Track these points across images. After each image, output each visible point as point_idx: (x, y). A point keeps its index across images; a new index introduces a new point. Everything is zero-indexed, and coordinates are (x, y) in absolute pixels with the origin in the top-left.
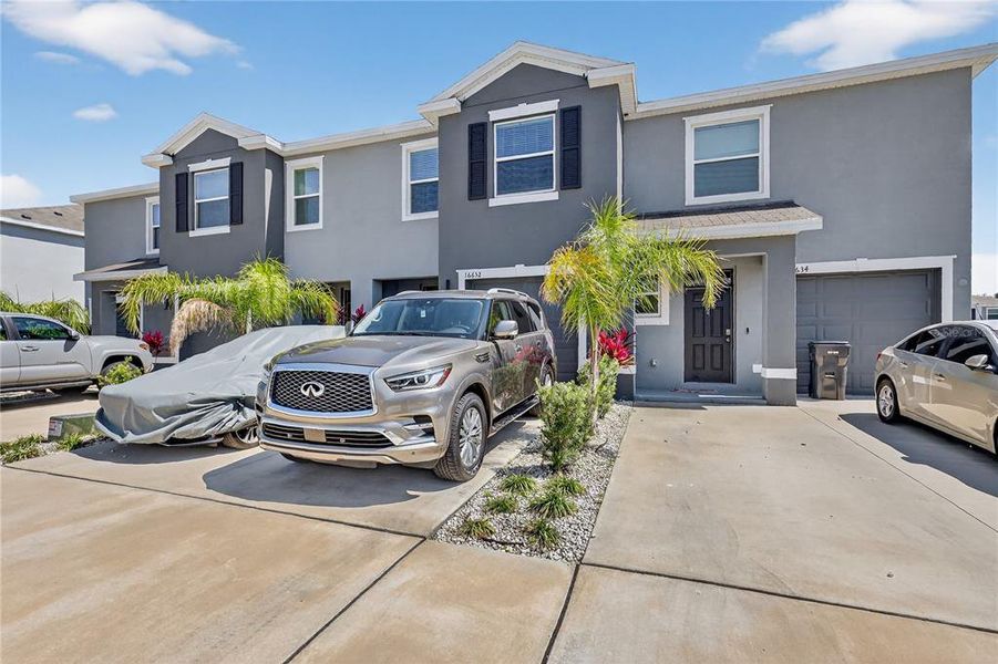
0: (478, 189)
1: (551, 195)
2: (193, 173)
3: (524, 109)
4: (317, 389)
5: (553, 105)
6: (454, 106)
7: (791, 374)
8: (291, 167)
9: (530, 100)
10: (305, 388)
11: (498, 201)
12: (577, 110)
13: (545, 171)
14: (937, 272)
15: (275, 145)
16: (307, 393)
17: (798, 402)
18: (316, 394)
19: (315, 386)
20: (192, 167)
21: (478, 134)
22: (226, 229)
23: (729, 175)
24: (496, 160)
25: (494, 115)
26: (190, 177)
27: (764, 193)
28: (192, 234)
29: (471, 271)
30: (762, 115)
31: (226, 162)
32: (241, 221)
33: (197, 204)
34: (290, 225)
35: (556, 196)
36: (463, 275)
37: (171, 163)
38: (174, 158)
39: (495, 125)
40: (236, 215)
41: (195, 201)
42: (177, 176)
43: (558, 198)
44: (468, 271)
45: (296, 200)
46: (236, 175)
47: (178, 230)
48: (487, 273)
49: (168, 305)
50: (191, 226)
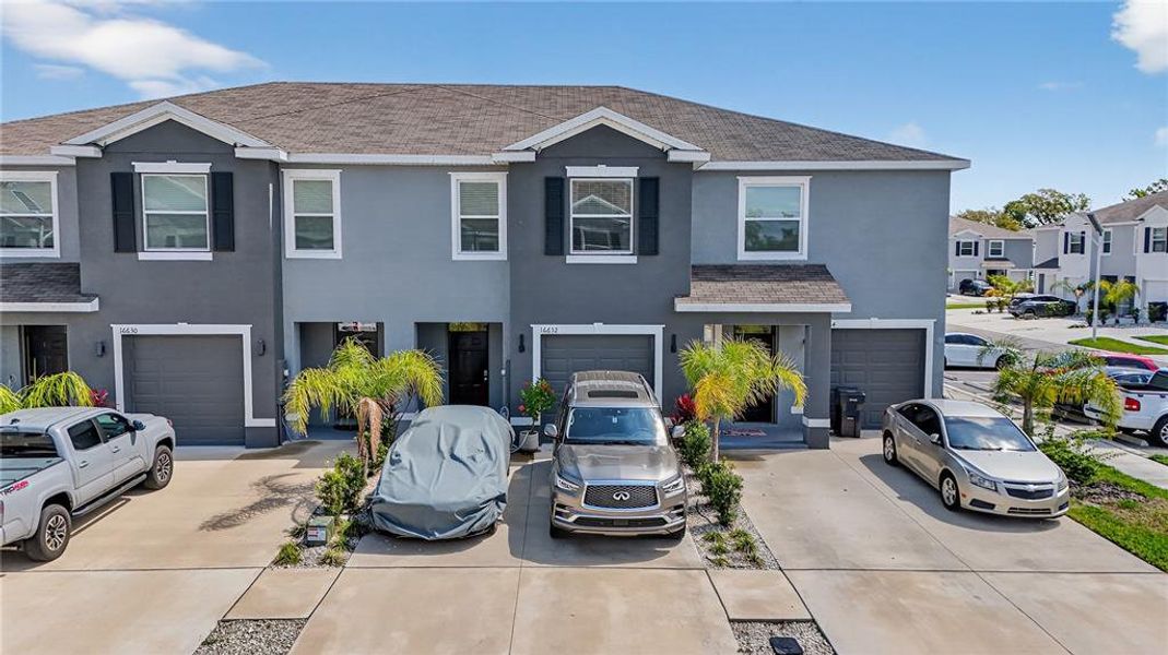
0: (555, 246)
1: (629, 258)
2: (140, 174)
4: (626, 496)
5: (633, 171)
6: (529, 158)
7: (826, 423)
8: (290, 177)
9: (608, 162)
10: (617, 496)
11: (574, 258)
12: (656, 180)
15: (281, 156)
16: (618, 499)
17: (831, 444)
18: (625, 499)
20: (139, 167)
21: (555, 189)
22: (206, 255)
24: (573, 216)
25: (571, 171)
26: (136, 178)
27: (802, 254)
28: (142, 256)
29: (547, 326)
30: (803, 184)
31: (204, 168)
32: (231, 247)
33: (148, 215)
34: (291, 250)
35: (634, 260)
36: (538, 330)
37: (100, 155)
38: (105, 149)
39: (572, 180)
40: (224, 238)
41: (145, 212)
42: (114, 176)
43: (635, 262)
44: (543, 326)
45: (296, 217)
46: (221, 187)
47: (117, 249)
48: (563, 329)
49: (105, 349)
50: (139, 246)
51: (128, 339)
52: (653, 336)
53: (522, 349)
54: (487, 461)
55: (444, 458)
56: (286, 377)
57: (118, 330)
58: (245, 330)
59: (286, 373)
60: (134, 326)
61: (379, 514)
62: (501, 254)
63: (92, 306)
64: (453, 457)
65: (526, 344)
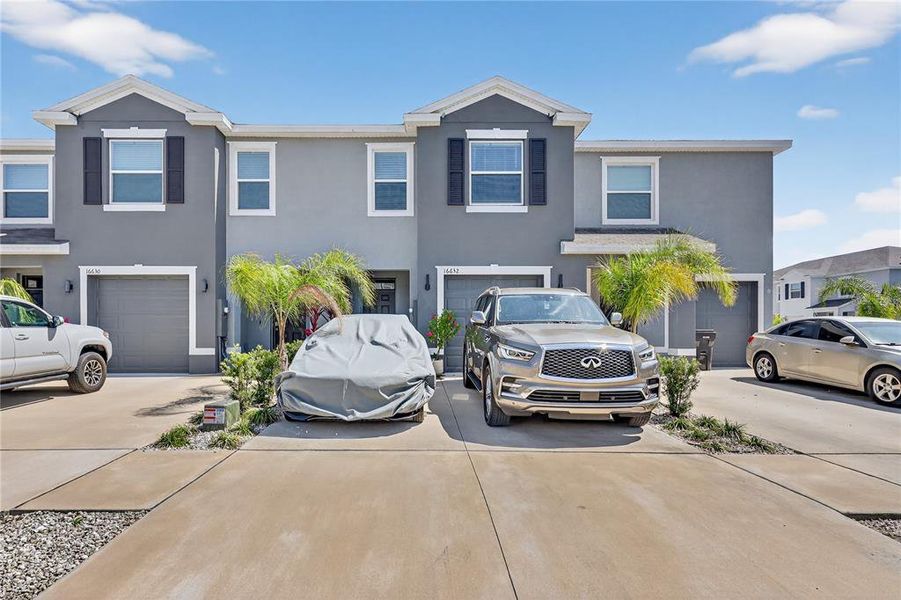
0: (456, 196)
1: (520, 208)
2: (108, 139)
3: (497, 133)
4: (597, 362)
5: (523, 134)
6: (435, 120)
7: (693, 352)
8: (234, 148)
9: (504, 126)
10: (587, 362)
11: (473, 208)
12: (543, 142)
13: (514, 188)
14: (755, 284)
15: (226, 125)
16: (587, 366)
18: (595, 365)
19: (594, 360)
20: (107, 133)
21: (457, 149)
22: (160, 207)
23: (630, 205)
24: (471, 172)
25: (471, 134)
26: (104, 143)
27: (654, 221)
28: (106, 208)
29: (449, 268)
30: (654, 164)
31: (161, 133)
32: (181, 200)
33: (114, 174)
34: (233, 208)
35: (525, 209)
36: (442, 271)
37: (76, 123)
38: (79, 118)
39: (471, 142)
40: (175, 193)
41: (111, 172)
42: (86, 140)
43: (526, 211)
44: (446, 267)
45: (239, 183)
46: (175, 149)
47: (86, 202)
48: (464, 270)
49: (72, 287)
50: (104, 199)
51: (92, 279)
52: (542, 276)
53: (427, 287)
54: (410, 347)
55: (363, 343)
56: (226, 314)
57: (84, 271)
58: (191, 271)
59: (226, 310)
60: (97, 268)
61: (288, 391)
62: (410, 211)
63: (62, 249)
64: (374, 343)
65: (431, 283)
